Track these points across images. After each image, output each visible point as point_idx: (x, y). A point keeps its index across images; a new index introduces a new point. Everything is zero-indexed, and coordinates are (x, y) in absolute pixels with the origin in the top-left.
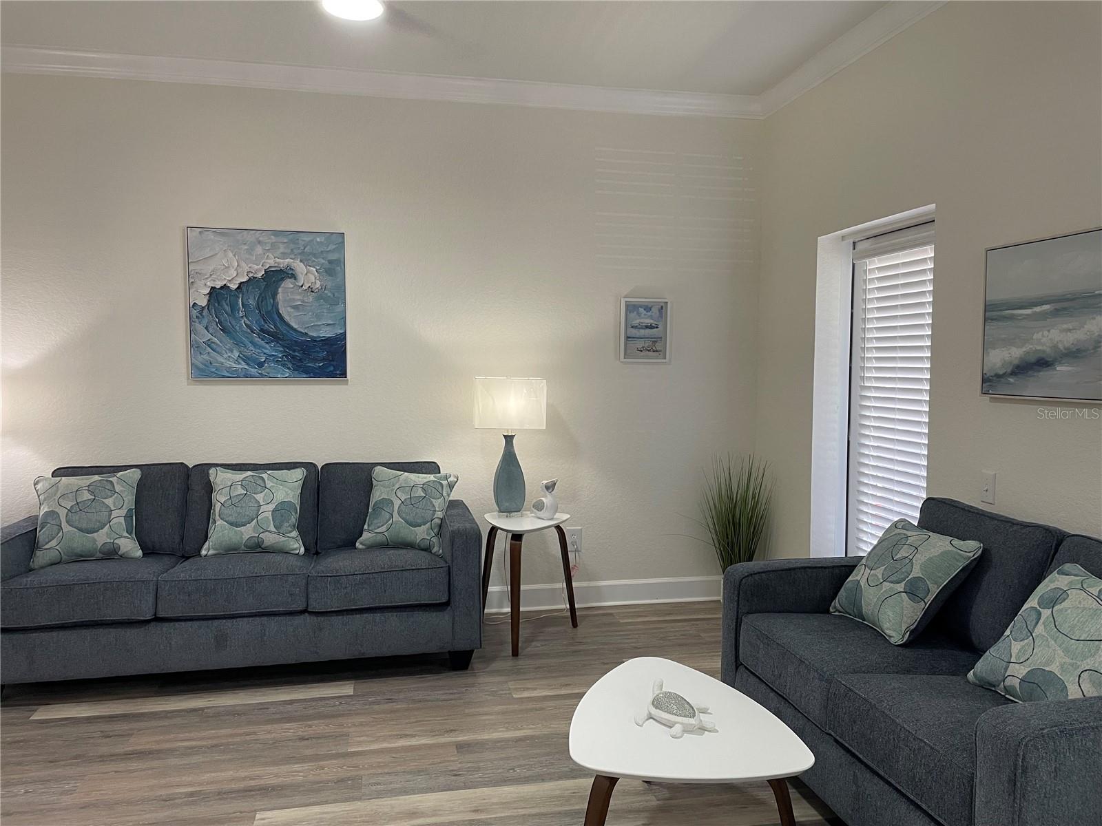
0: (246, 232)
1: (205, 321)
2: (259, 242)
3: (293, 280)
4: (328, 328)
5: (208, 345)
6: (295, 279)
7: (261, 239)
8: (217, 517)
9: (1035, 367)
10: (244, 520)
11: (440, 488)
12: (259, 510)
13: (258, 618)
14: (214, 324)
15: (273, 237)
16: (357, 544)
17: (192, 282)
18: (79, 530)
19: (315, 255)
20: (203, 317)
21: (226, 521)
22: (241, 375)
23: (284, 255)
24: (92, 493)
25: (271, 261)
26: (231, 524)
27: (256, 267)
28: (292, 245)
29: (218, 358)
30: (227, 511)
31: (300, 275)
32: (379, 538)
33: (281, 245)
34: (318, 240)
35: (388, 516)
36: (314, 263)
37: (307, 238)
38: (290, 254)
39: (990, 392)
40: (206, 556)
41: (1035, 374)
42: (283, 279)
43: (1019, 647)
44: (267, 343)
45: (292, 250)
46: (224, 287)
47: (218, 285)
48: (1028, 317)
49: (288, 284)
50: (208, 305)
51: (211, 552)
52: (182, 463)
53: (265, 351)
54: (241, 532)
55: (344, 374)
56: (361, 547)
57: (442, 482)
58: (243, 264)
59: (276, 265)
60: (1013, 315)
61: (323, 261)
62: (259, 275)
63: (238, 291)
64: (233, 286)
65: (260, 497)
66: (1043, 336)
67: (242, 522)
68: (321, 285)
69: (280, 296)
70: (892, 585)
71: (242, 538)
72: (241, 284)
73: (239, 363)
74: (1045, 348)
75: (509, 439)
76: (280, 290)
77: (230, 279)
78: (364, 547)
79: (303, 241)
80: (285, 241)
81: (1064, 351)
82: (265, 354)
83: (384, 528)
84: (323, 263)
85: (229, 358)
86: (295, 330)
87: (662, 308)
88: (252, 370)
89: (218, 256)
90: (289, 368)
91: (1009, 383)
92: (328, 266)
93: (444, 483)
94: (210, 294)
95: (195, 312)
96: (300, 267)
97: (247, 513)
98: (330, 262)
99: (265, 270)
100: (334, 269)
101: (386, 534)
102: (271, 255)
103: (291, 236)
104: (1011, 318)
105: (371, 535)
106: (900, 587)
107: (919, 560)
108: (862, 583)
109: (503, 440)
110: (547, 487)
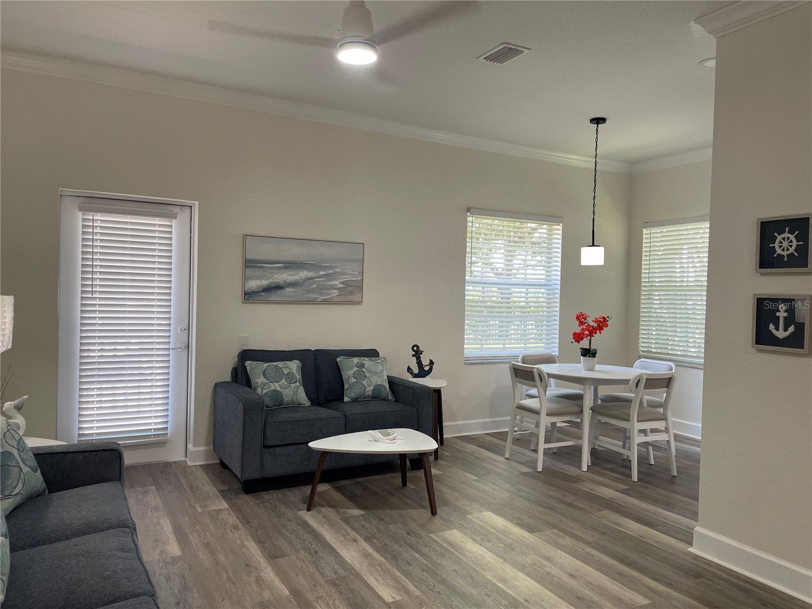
32: (18, 499)
35: (16, 470)
83: (20, 485)
105: (10, 501)
106: (298, 384)
107: (295, 371)
108: (279, 389)
110: (16, 407)
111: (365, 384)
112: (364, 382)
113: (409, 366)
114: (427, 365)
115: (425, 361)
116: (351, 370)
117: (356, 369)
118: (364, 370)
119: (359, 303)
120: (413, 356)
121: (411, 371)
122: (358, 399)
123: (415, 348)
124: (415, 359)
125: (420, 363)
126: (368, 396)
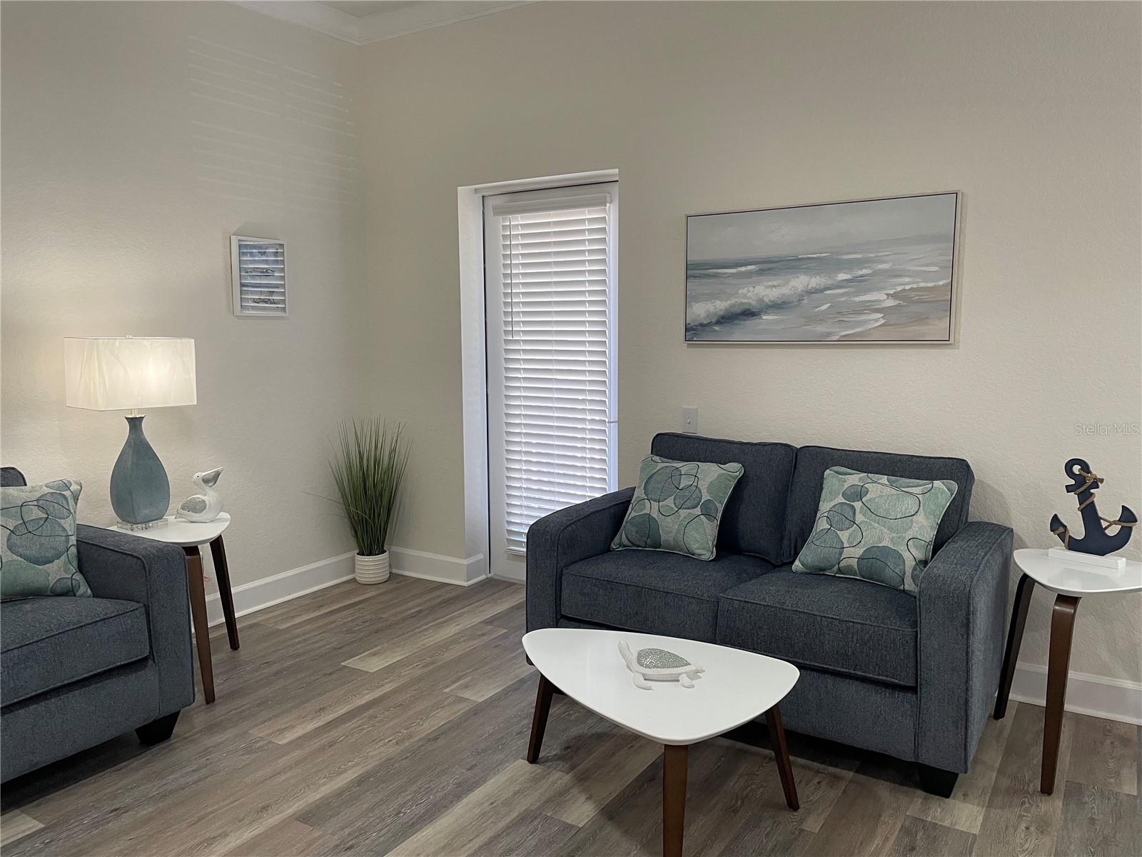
9: (742, 317)
11: (64, 502)
39: (695, 339)
41: (742, 322)
43: (848, 535)
48: (732, 275)
57: (64, 493)
60: (718, 273)
66: (748, 291)
70: (689, 511)
74: (750, 301)
75: (135, 423)
81: (769, 303)
87: (279, 250)
91: (715, 331)
93: (67, 493)
104: (715, 276)
106: (698, 511)
107: (703, 486)
108: (655, 515)
109: (127, 425)
110: (206, 481)
111: (845, 541)
112: (844, 536)
113: (1055, 516)
114: (1115, 523)
115: (1108, 510)
116: (831, 501)
117: (841, 499)
118: (858, 505)
119: (944, 342)
120: (1069, 489)
121: (1061, 530)
122: (824, 570)
123: (1076, 469)
124: (1073, 498)
125: (1089, 513)
126: (849, 570)
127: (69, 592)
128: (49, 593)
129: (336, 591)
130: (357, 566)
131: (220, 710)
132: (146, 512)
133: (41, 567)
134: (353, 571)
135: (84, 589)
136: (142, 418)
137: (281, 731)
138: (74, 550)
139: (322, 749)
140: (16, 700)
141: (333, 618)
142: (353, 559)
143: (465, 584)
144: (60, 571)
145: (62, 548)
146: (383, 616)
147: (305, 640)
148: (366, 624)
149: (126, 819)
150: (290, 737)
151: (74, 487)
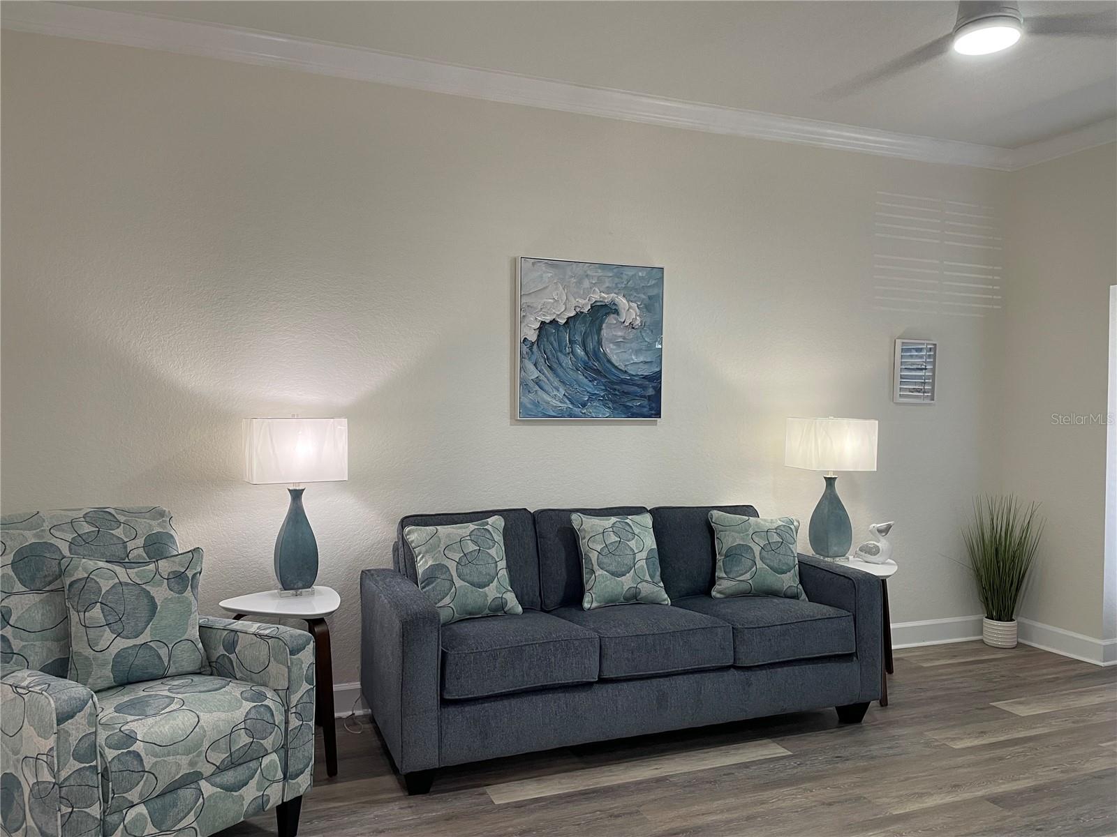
0: (575, 265)
1: (534, 358)
2: (587, 276)
3: (615, 316)
4: (646, 366)
5: (537, 383)
6: (618, 314)
7: (589, 272)
8: (596, 567)
10: (623, 570)
11: (792, 533)
12: (634, 559)
13: (691, 675)
14: (543, 360)
15: (600, 271)
16: (714, 593)
17: (524, 316)
18: (471, 584)
19: (636, 290)
20: (533, 353)
21: (606, 571)
22: (566, 415)
23: (608, 291)
24: (475, 543)
25: (597, 296)
26: (613, 574)
27: (584, 302)
28: (616, 279)
29: (545, 396)
30: (606, 560)
31: (623, 311)
32: (744, 586)
33: (607, 280)
34: (640, 274)
35: (750, 563)
36: (636, 299)
37: (631, 272)
38: (615, 289)
40: (589, 609)
42: (607, 314)
44: (590, 381)
45: (616, 284)
46: (554, 322)
47: (548, 319)
49: (611, 319)
50: (538, 340)
51: (595, 605)
52: (525, 509)
53: (589, 390)
54: (622, 582)
55: (658, 415)
56: (718, 596)
58: (572, 299)
59: (601, 300)
61: (643, 296)
62: (585, 310)
63: (566, 326)
64: (562, 321)
65: (632, 544)
67: (622, 572)
68: (641, 322)
69: (604, 332)
71: (622, 588)
72: (568, 319)
73: (565, 403)
75: (830, 481)
76: (604, 326)
77: (559, 313)
78: (722, 596)
79: (627, 275)
80: (611, 275)
82: (588, 392)
83: (747, 576)
84: (643, 299)
85: (554, 397)
86: (616, 367)
87: (931, 350)
88: (576, 409)
89: (549, 288)
90: (609, 408)
92: (647, 301)
93: (792, 527)
94: (540, 328)
95: (525, 349)
96: (622, 301)
97: (625, 562)
98: (650, 298)
99: (591, 305)
100: (653, 306)
101: (750, 581)
102: (597, 290)
103: (615, 270)
105: (733, 583)
109: (824, 482)
110: (880, 531)
127: (795, 597)
128: (782, 595)
129: (965, 647)
130: (984, 628)
131: (891, 714)
132: (835, 549)
133: (779, 576)
134: (981, 633)
135: (804, 596)
136: (836, 478)
137: (953, 739)
138: (797, 566)
139: (993, 760)
140: (777, 661)
141: (971, 667)
142: (981, 621)
143: (1102, 664)
144: (790, 581)
145: (791, 564)
146: (1021, 675)
147: (952, 679)
148: (1003, 678)
149: (849, 765)
150: (959, 745)
151: (796, 523)
